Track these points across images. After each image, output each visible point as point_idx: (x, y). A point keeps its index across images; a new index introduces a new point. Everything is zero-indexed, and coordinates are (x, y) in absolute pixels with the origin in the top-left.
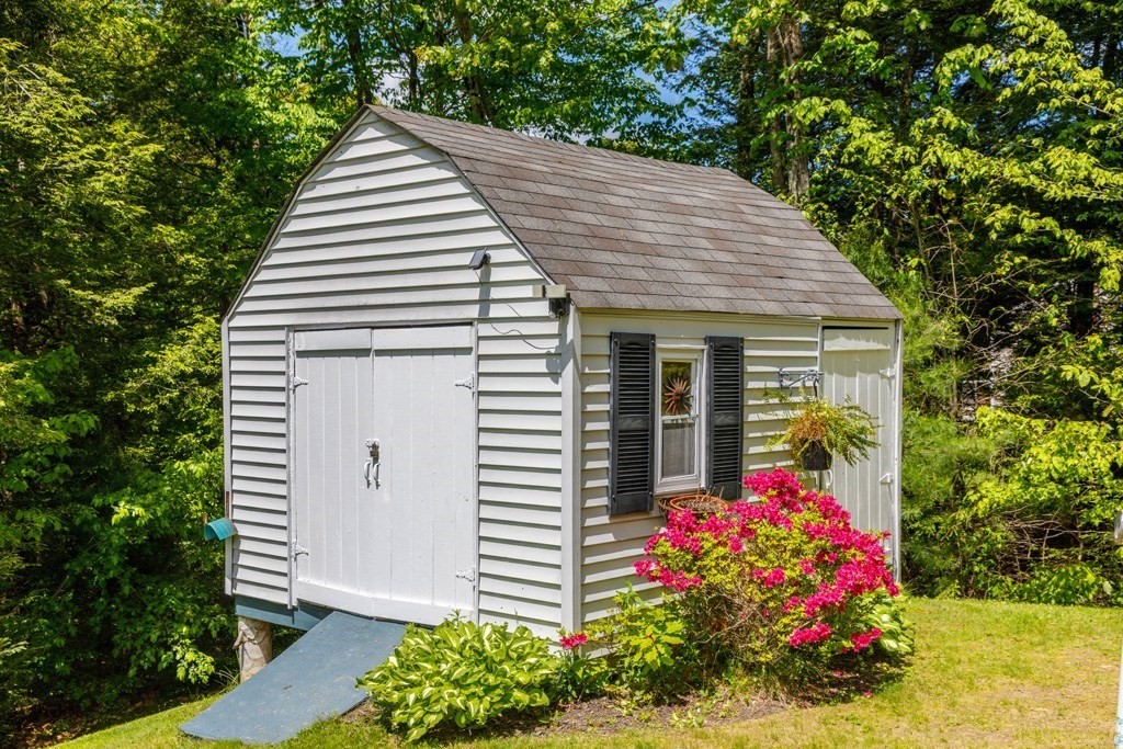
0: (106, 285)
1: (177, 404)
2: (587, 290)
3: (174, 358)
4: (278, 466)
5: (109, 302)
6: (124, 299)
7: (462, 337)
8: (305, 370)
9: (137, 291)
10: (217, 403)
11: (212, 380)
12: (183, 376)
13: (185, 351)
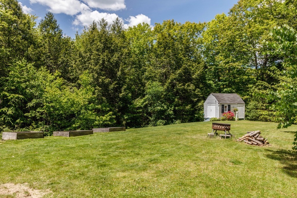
0: (195, 98)
1: (200, 108)
2: (220, 102)
3: (200, 104)
4: (206, 111)
5: (195, 100)
6: (196, 99)
7: (215, 105)
8: (208, 106)
9: (197, 99)
10: (203, 108)
11: (203, 106)
12: (200, 106)
13: (201, 104)
